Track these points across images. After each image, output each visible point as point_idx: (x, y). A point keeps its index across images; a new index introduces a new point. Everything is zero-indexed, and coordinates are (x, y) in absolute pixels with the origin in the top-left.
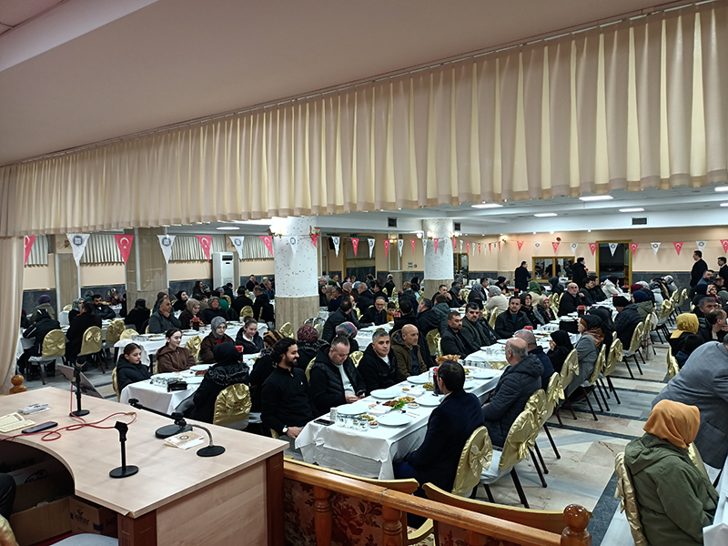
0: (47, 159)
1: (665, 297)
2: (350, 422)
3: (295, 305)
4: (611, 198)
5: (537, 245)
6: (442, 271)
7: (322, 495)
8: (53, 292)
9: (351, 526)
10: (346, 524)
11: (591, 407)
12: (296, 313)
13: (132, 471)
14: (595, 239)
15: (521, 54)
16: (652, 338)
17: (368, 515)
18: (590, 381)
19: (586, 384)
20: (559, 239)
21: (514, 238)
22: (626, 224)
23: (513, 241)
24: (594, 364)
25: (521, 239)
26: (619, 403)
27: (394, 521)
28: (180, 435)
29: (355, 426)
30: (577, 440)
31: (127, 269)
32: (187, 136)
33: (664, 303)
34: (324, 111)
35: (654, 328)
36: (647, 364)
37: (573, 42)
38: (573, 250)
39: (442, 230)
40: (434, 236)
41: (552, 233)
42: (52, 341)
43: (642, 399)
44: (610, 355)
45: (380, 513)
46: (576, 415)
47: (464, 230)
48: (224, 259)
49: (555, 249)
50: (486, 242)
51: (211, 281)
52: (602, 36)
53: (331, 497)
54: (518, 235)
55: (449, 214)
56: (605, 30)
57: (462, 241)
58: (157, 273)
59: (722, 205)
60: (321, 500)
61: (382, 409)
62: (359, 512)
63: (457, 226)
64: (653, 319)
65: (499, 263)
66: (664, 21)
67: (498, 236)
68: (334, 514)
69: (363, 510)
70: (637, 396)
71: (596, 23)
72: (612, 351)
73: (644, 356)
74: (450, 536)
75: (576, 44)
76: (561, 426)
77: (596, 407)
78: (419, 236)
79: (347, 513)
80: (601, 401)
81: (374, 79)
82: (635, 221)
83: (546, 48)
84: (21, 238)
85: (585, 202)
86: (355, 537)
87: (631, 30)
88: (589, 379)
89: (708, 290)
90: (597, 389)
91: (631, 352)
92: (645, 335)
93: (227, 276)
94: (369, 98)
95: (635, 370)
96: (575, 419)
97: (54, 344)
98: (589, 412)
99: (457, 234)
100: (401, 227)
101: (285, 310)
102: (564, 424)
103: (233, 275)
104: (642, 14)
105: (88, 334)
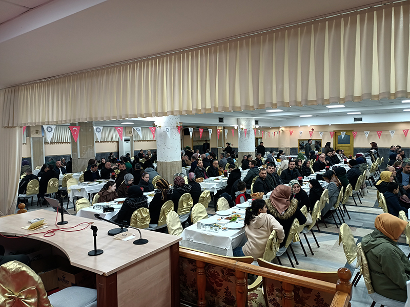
0: (37, 83)
1: (373, 162)
2: (208, 228)
3: (168, 166)
4: (344, 106)
5: (301, 133)
6: (248, 147)
7: (201, 265)
8: (29, 159)
9: (216, 282)
10: (213, 281)
11: (335, 221)
12: (169, 170)
13: (101, 252)
14: (333, 129)
15: (313, 25)
16: (366, 183)
17: (226, 276)
18: (335, 207)
19: (333, 208)
20: (313, 129)
21: (288, 129)
22: (351, 121)
23: (287, 131)
24: (337, 197)
25: (292, 130)
26: (350, 219)
27: (242, 279)
28: (122, 233)
29: (211, 230)
30: (328, 239)
31: (72, 146)
32: (120, 70)
33: (372, 165)
34: (199, 56)
35: (368, 178)
36: (364, 198)
37: (342, 19)
38: (321, 135)
39: (249, 125)
40: (244, 128)
41: (309, 126)
42: (32, 186)
43: (363, 216)
44: (345, 193)
45: (233, 275)
46: (327, 225)
47: (261, 125)
48: (125, 141)
49: (311, 135)
50: (272, 131)
51: (118, 153)
52: (358, 16)
53: (205, 266)
54: (290, 127)
55: (253, 115)
56: (360, 13)
57: (259, 131)
58: (89, 149)
59: (404, 110)
60: (200, 268)
61: (224, 221)
62: (221, 274)
63: (257, 122)
64: (368, 173)
65: (279, 143)
66: (393, 8)
67: (279, 128)
68: (207, 276)
69: (223, 273)
70: (359, 215)
71: (355, 9)
72: (346, 190)
73: (362, 194)
74: (272, 286)
75: (344, 20)
76: (319, 231)
77: (338, 221)
78: (236, 128)
79: (214, 276)
80: (341, 218)
81: (228, 39)
82: (356, 120)
83: (327, 22)
84: (21, 127)
85: (329, 109)
86: (218, 288)
87: (375, 12)
88: (334, 205)
89: (397, 157)
90: (338, 212)
91: (356, 191)
92: (363, 182)
93: (127, 150)
94: (226, 49)
95: (357, 201)
96: (327, 227)
97: (33, 187)
98: (334, 224)
99: (257, 126)
100: (226, 123)
101: (162, 169)
102: (321, 230)
103: (130, 149)
104: (381, 4)
105: (51, 182)
